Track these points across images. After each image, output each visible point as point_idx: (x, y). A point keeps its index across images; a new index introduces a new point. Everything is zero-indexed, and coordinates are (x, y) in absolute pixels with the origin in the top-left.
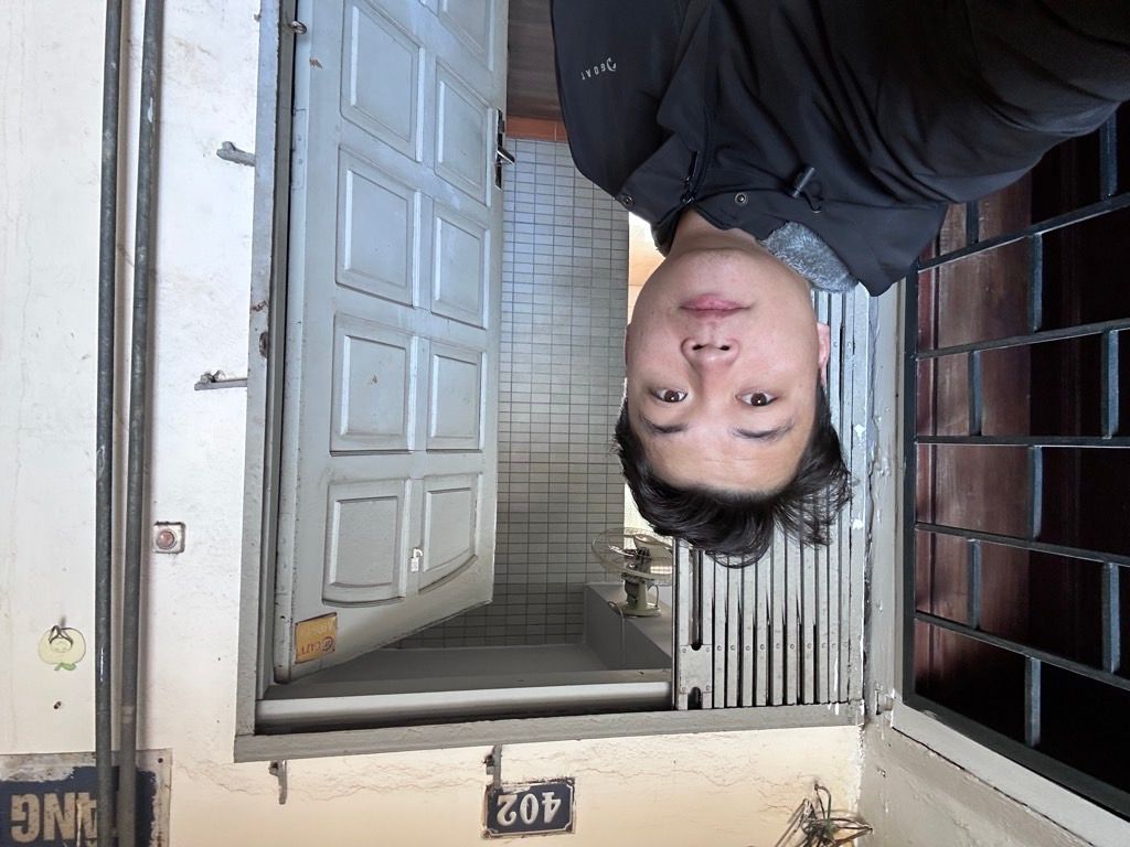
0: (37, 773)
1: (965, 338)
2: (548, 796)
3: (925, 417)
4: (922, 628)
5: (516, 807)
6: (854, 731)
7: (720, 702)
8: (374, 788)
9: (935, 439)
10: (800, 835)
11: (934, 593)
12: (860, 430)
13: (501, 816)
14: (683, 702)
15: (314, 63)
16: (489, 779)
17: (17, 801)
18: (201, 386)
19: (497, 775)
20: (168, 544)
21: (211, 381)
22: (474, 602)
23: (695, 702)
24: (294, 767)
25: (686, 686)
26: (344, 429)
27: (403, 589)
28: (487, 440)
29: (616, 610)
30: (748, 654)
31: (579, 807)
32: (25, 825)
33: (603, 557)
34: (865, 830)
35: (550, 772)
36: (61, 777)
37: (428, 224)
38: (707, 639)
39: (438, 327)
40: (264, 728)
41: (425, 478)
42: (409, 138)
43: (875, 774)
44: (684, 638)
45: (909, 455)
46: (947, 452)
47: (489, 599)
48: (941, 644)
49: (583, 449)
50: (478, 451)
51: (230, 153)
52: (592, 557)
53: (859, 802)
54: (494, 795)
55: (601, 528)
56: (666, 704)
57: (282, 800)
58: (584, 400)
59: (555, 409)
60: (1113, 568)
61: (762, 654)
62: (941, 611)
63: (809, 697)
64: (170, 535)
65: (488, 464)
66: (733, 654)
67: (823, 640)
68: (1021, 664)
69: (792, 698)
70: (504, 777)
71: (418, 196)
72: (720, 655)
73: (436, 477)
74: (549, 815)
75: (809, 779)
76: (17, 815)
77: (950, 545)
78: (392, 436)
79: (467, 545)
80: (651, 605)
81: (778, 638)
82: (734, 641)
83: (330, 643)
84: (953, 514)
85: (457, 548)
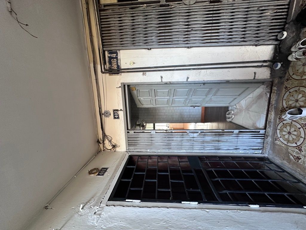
0: (119, 61)
1: (169, 162)
2: (117, 116)
3: (161, 158)
4: (137, 157)
5: (116, 113)
6: (125, 150)
7: (128, 135)
8: (118, 97)
9: (158, 159)
10: (114, 144)
11: (141, 158)
12: (159, 151)
13: (115, 111)
14: (128, 131)
15: (201, 85)
16: (119, 110)
17: (116, 59)
18: (161, 76)
19: (120, 111)
20: (143, 74)
21: (162, 77)
22: (137, 105)
23: (128, 132)
24: (120, 89)
25: (130, 131)
26: (157, 90)
27: (139, 97)
28: (157, 106)
29: (136, 123)
30: (133, 138)
31: (116, 120)
32: (113, 60)
33: (143, 121)
34: (115, 151)
35: (120, 117)
36: (118, 64)
37: (184, 98)
38: (135, 134)
39: (171, 100)
40: (124, 86)
41: (152, 99)
42: (194, 96)
43: (121, 152)
44: (135, 131)
45: (156, 156)
46: (156, 160)
47: (138, 107)
48: (136, 159)
49: (158, 117)
50: (156, 105)
51: (188, 78)
52: (143, 119)
53: (117, 151)
54: (118, 110)
55: (147, 120)
56: (128, 129)
57: (117, 88)
58: (165, 117)
59: (163, 113)
60: (145, 173)
61: (133, 140)
62: (139, 159)
63: (129, 145)
64: (145, 74)
65: (155, 106)
66: (133, 137)
67: (135, 147)
68: (135, 166)
69: (129, 143)
70: (119, 111)
71: (187, 97)
72: (133, 135)
73: (152, 100)
74: (115, 116)
75: (120, 145)
76: (114, 60)
77: (147, 160)
78: (157, 95)
79: (144, 104)
80: (137, 127)
81: (135, 142)
82: (135, 136)
83: (133, 90)
84: (150, 161)
85: (143, 103)
